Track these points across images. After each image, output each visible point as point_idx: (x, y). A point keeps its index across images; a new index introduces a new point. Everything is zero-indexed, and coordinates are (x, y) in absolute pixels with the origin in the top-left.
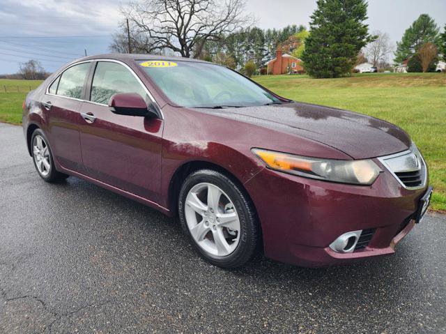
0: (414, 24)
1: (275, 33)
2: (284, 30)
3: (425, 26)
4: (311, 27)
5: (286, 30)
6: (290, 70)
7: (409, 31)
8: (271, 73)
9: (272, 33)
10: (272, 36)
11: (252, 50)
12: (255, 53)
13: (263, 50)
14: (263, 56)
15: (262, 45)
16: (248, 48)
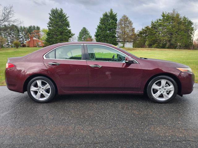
0: (82, 30)
1: (25, 28)
2: (29, 27)
3: (85, 32)
4: (49, 28)
5: (30, 27)
6: (38, 45)
7: (80, 33)
8: (28, 47)
9: (23, 28)
10: (23, 29)
11: (13, 35)
12: (14, 36)
13: (19, 35)
14: (20, 38)
15: (19, 33)
16: (10, 34)
